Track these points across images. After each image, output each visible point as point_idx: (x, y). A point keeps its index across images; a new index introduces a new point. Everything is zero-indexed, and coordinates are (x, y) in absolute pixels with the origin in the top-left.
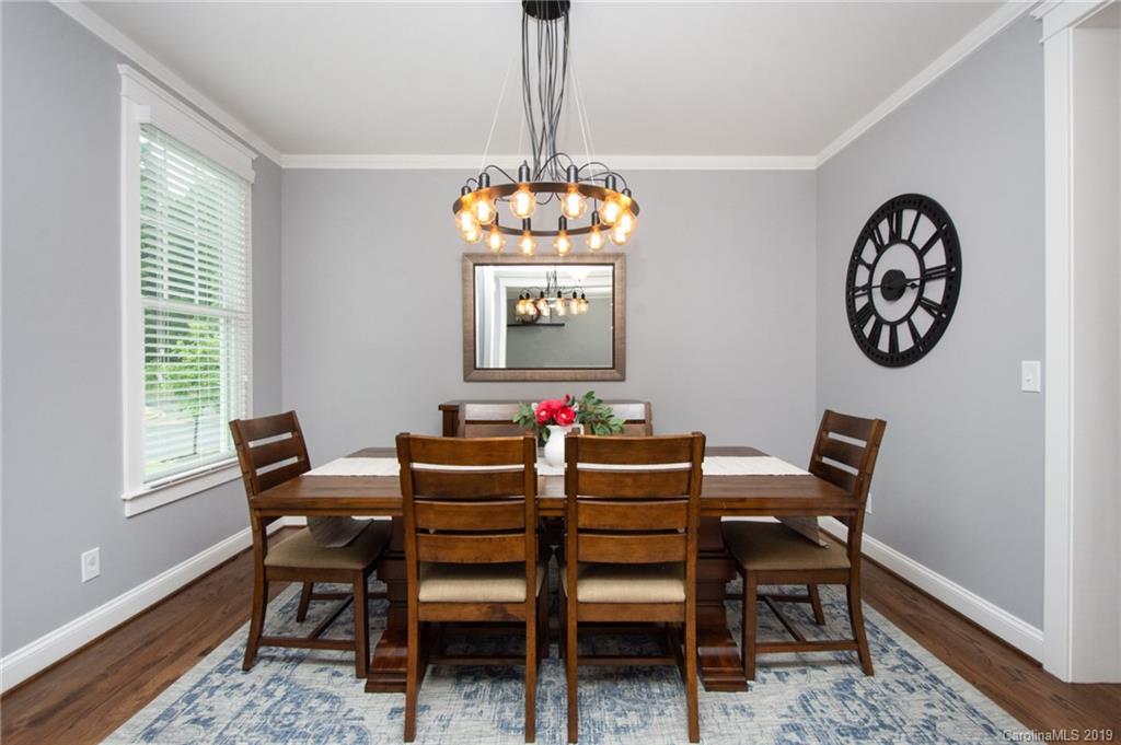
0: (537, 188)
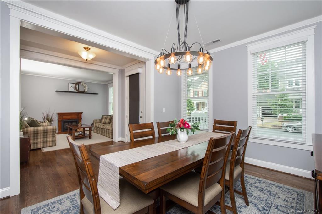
0: (176, 54)
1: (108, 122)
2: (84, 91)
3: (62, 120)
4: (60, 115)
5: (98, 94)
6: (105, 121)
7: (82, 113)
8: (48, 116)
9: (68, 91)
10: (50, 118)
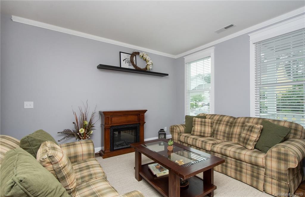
1: (210, 132)
2: (146, 68)
3: (111, 127)
4: (107, 116)
5: (167, 75)
6: (203, 129)
7: (145, 111)
8: (84, 118)
9: (119, 66)
10: (87, 123)
